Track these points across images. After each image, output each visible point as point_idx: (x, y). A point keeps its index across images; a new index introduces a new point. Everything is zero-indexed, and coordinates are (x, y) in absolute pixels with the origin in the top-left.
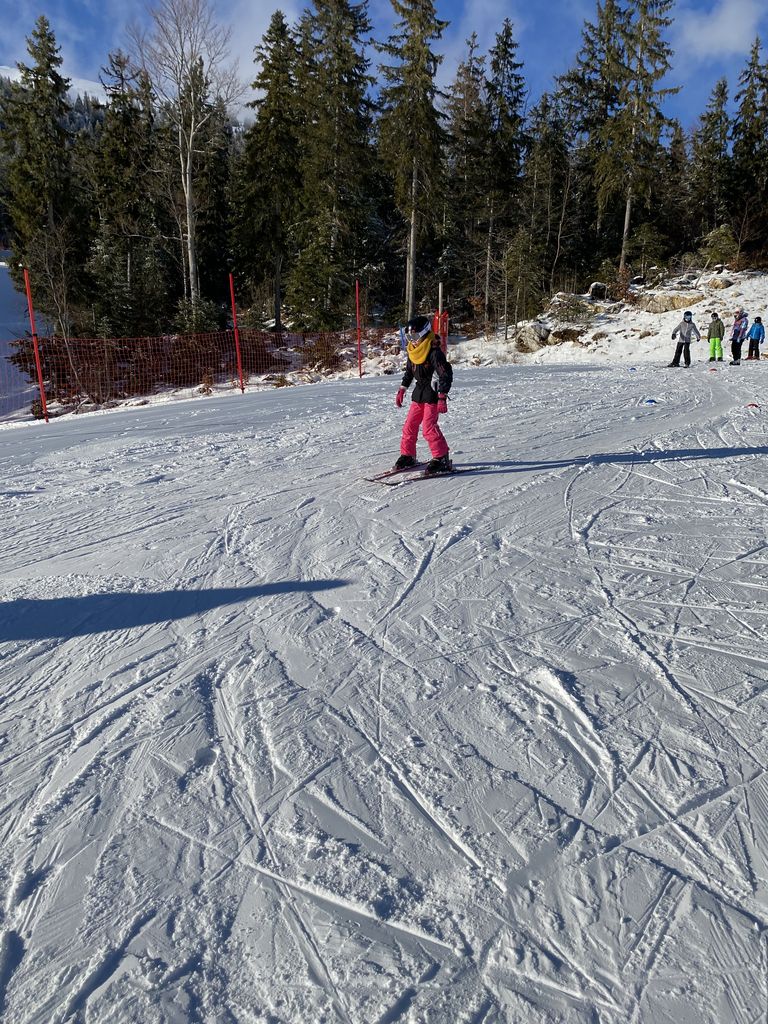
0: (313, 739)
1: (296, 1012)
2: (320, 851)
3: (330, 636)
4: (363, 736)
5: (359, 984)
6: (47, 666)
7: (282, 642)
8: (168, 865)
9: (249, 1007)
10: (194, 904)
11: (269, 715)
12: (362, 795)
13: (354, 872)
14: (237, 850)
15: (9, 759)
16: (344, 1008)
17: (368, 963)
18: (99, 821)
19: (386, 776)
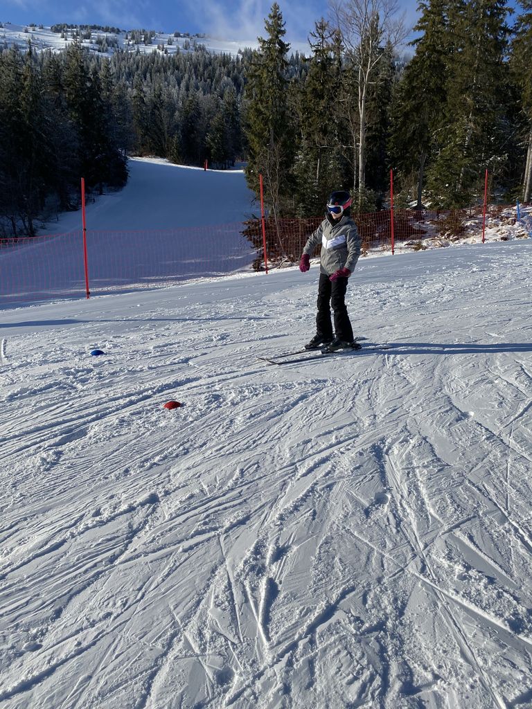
0: (458, 501)
1: (452, 676)
2: (465, 576)
3: (467, 431)
4: (495, 504)
5: (498, 671)
6: (278, 425)
7: (431, 431)
8: (361, 561)
9: (419, 663)
10: (379, 589)
11: (425, 479)
12: (495, 545)
13: (492, 596)
14: (406, 562)
15: (261, 478)
16: (487, 683)
17: (505, 659)
18: (316, 525)
19: (515, 536)
